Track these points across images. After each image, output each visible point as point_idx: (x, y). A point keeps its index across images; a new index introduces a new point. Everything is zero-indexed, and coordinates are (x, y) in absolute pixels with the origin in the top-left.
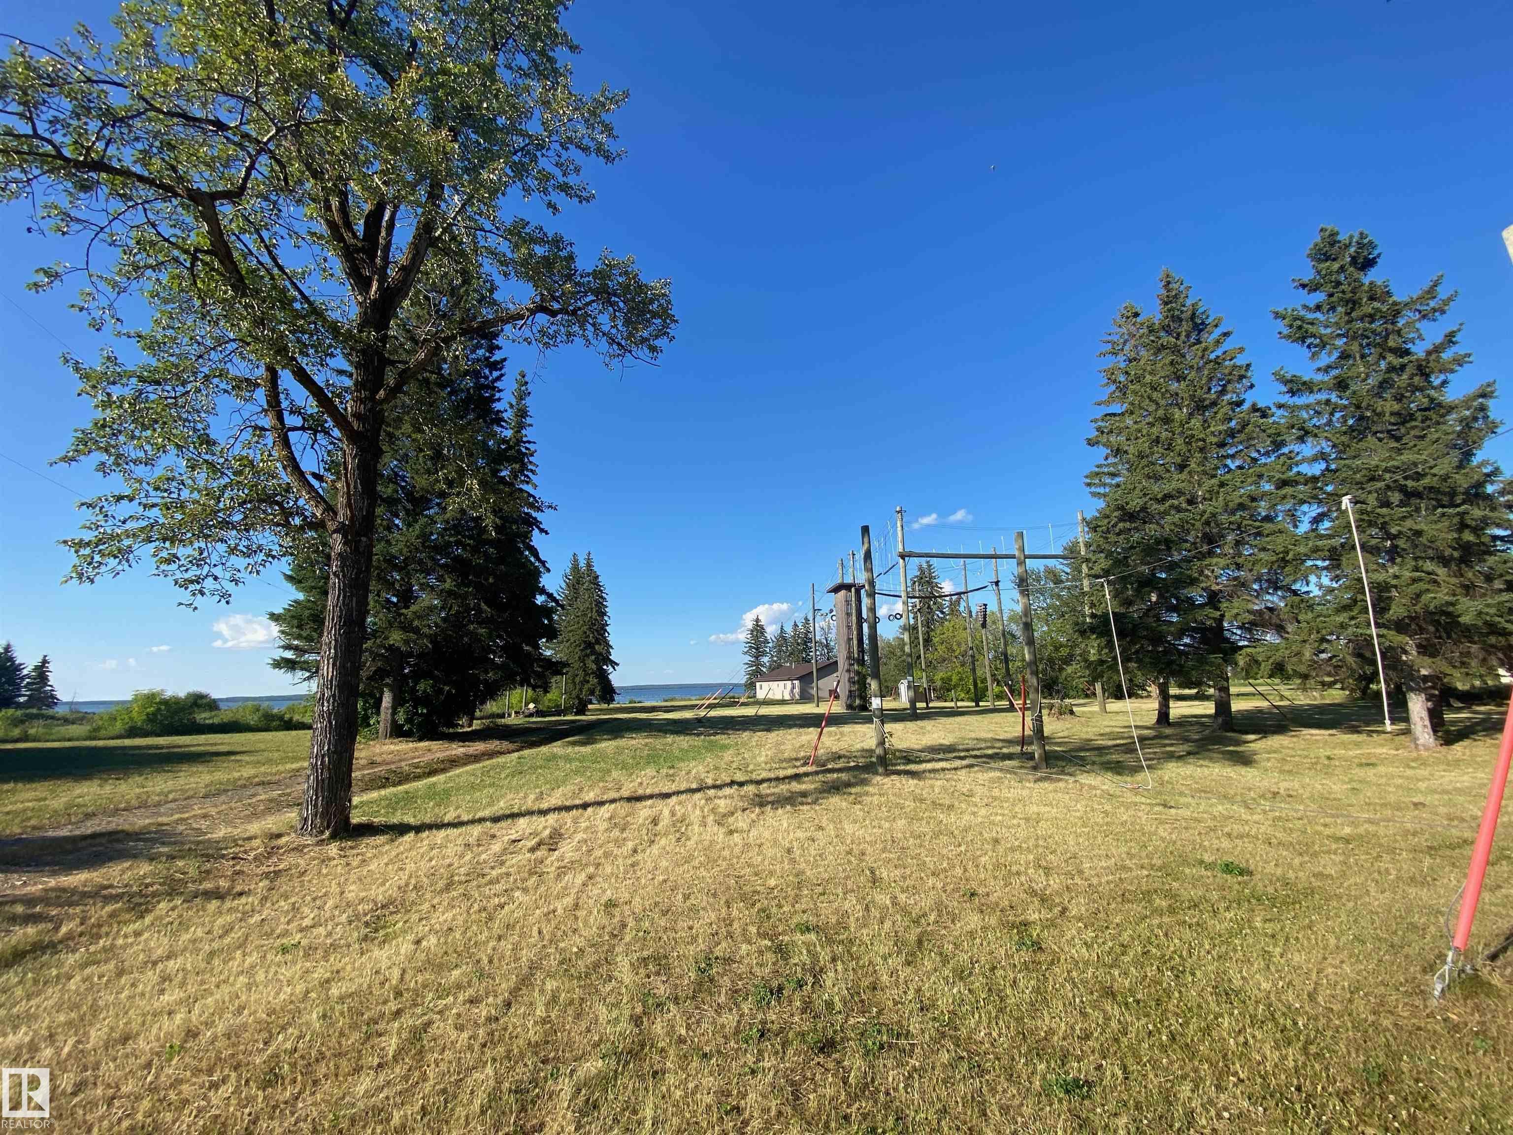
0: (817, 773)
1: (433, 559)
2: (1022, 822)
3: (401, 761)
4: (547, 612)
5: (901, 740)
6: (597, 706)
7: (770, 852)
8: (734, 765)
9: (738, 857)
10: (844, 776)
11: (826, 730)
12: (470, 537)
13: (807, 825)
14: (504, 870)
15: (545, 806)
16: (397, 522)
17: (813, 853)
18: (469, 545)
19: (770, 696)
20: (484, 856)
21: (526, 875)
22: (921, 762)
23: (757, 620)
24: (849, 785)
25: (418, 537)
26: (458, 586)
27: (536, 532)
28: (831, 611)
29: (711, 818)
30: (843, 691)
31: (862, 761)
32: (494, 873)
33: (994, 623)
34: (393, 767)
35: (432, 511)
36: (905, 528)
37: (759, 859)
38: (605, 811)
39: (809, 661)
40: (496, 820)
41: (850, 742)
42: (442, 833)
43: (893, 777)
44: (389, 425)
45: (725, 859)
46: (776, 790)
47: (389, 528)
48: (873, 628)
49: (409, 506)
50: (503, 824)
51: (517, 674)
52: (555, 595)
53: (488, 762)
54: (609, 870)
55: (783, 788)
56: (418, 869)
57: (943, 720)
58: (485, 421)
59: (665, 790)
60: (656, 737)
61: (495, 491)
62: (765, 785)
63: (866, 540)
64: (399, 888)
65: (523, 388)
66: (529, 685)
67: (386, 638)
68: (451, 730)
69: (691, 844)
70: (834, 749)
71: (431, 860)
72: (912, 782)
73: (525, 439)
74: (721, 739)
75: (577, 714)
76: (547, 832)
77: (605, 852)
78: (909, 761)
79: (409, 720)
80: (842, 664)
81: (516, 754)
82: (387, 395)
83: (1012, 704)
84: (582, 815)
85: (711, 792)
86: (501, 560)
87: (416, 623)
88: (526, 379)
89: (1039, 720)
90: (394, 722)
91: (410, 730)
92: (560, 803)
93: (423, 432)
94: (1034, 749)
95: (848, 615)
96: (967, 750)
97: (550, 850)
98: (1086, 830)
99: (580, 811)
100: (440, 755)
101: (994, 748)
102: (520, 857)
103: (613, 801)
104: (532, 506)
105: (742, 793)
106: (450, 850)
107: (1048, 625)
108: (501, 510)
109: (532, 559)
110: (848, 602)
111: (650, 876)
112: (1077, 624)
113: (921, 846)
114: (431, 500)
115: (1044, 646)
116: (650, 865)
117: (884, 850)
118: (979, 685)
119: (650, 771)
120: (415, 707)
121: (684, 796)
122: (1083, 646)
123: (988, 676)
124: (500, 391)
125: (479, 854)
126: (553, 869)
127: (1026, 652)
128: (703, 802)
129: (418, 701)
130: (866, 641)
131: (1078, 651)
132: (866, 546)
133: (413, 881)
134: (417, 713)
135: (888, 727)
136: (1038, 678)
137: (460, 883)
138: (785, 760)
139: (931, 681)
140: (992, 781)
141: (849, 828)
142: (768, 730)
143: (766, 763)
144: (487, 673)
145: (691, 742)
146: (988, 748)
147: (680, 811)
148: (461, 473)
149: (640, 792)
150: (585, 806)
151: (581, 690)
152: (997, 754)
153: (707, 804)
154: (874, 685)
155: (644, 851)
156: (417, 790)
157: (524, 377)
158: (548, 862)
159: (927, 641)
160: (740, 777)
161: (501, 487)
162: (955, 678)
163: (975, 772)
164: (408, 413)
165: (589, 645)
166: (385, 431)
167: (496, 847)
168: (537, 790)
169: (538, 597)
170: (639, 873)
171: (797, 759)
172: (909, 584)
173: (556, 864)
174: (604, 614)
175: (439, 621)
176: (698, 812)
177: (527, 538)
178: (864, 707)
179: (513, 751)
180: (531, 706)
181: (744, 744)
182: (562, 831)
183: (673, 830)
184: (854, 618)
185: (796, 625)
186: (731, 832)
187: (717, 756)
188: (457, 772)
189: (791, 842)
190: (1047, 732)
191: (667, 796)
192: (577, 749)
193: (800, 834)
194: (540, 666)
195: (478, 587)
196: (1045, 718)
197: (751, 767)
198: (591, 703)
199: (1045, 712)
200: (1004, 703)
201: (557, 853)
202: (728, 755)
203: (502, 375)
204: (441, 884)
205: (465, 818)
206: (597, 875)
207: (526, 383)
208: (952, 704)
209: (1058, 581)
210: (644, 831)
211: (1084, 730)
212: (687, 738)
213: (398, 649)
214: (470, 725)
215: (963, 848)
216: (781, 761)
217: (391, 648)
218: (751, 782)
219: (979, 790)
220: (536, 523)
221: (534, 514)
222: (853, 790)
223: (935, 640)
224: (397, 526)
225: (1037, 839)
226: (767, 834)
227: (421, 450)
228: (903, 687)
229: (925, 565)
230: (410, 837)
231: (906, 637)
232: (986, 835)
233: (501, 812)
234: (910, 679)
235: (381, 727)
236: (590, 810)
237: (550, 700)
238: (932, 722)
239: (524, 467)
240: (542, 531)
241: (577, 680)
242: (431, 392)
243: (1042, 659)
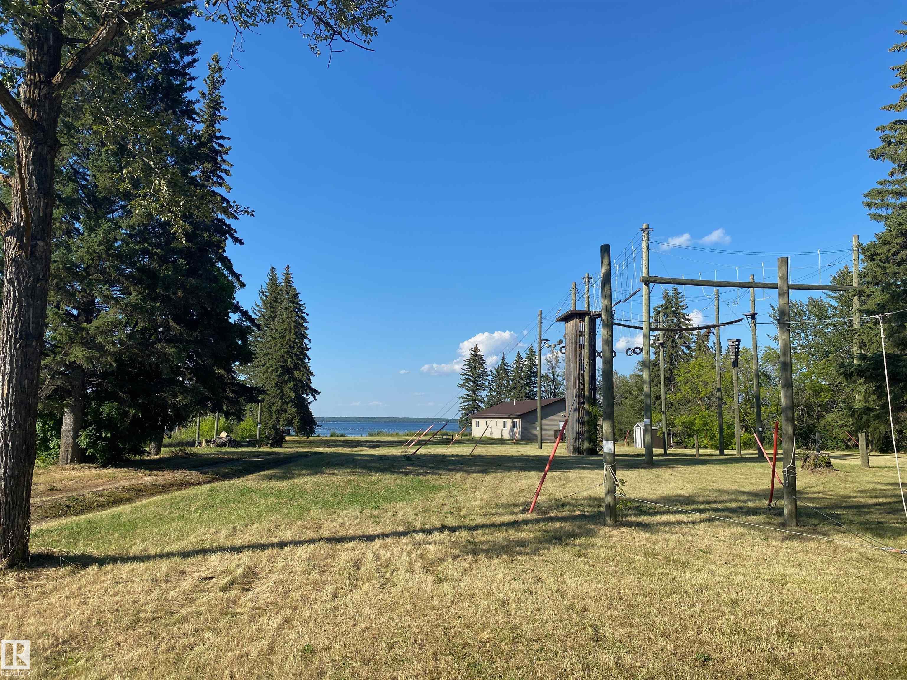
0: (537, 521)
1: (117, 269)
2: (766, 584)
3: (83, 488)
4: (243, 332)
5: (634, 488)
6: (296, 438)
7: (483, 604)
8: (446, 508)
9: (448, 608)
10: (567, 526)
11: (549, 474)
12: (158, 245)
13: (525, 576)
14: (194, 608)
15: (237, 542)
16: (77, 225)
17: (531, 606)
18: (156, 253)
19: (488, 434)
20: (172, 593)
21: (218, 615)
22: (655, 514)
23: (476, 350)
24: (573, 535)
25: (100, 244)
26: (144, 299)
27: (229, 241)
28: (561, 342)
29: (419, 564)
30: (570, 433)
31: (588, 510)
32: (183, 611)
33: (747, 361)
34: (75, 494)
35: (116, 215)
36: (652, 250)
37: (471, 610)
38: (303, 551)
39: (533, 398)
40: (186, 555)
41: (576, 489)
42: (128, 567)
43: (622, 529)
44: (67, 115)
45: (433, 608)
46: (492, 538)
47: (68, 233)
48: (609, 362)
49: (90, 208)
50: (193, 560)
51: (209, 399)
52: (251, 313)
53: (176, 494)
54: (307, 613)
55: (499, 536)
56: (102, 603)
57: (682, 469)
58: (174, 113)
59: (369, 532)
60: (359, 474)
61: (185, 193)
62: (479, 531)
63: (605, 261)
64: (82, 623)
65: (217, 75)
66: (221, 411)
67: (67, 354)
68: (138, 457)
69: (396, 591)
70: (559, 495)
71: (115, 594)
72: (644, 535)
73: (218, 134)
74: (432, 479)
75: (272, 446)
76: (240, 571)
77: (302, 595)
78: (642, 513)
79: (92, 445)
80: (571, 402)
81: (207, 486)
82: (64, 80)
83: (761, 454)
84: (278, 554)
85: (420, 537)
86: (191, 273)
87: (99, 339)
88: (220, 64)
89: (791, 473)
90: (76, 446)
91: (93, 454)
92: (254, 541)
93: (105, 123)
94: (785, 504)
95: (580, 347)
96: (708, 503)
97: (244, 589)
98: (839, 596)
99: (276, 550)
100: (126, 484)
101: (736, 501)
102: (212, 596)
103: (312, 541)
104: (225, 211)
105: (454, 539)
106: (136, 586)
107: (808, 366)
108: (191, 215)
109: (226, 272)
110: (580, 333)
111: (351, 623)
112: (842, 365)
113: (650, 604)
114: (114, 202)
115: (803, 390)
116: (351, 612)
117: (609, 607)
118: (726, 431)
119: (353, 511)
120: (98, 430)
121: (389, 540)
122: (847, 391)
123: (736, 421)
124: (192, 79)
125: (168, 591)
126: (246, 610)
127: (782, 395)
128: (410, 547)
129: (100, 425)
130: (599, 378)
131: (841, 397)
132: (605, 268)
133: (96, 616)
134: (100, 438)
135: (620, 474)
136: (793, 425)
137: (147, 620)
138: (503, 506)
139: (671, 424)
140: (734, 537)
141: (571, 581)
142: (484, 472)
143: (481, 508)
144: (175, 396)
145: (398, 482)
146: (731, 501)
147: (384, 555)
148: (148, 170)
149: (342, 533)
150: (281, 545)
151: (278, 419)
152: (741, 508)
153: (414, 549)
154: (606, 427)
155: (345, 595)
156: (101, 520)
157: (217, 62)
158: (241, 602)
159: (670, 379)
160: (451, 521)
161: (192, 188)
162: (698, 423)
163: (717, 526)
164: (89, 101)
165: (288, 371)
166: (63, 122)
167: (186, 584)
168: (230, 526)
169: (231, 315)
170: (339, 619)
171: (516, 505)
172: (652, 315)
173: (250, 605)
174: (304, 337)
175: (123, 337)
176: (404, 557)
177: (219, 247)
178: (593, 451)
179: (204, 483)
180: (224, 435)
181: (458, 486)
182: (257, 570)
183: (376, 575)
184: (586, 350)
185: (519, 357)
186: (440, 581)
187: (427, 497)
188: (144, 502)
189: (507, 594)
190: (800, 484)
191: (370, 538)
192: (273, 483)
193: (517, 586)
194: (233, 392)
195: (166, 300)
196: (798, 470)
197: (464, 511)
198: (288, 434)
199: (798, 463)
200: (753, 452)
201: (250, 593)
202: (439, 497)
203: (195, 61)
204: (126, 621)
205: (152, 551)
206: (294, 618)
207: (221, 69)
208: (693, 451)
209: (822, 316)
210: (346, 575)
211: (842, 485)
212: (394, 477)
213: (80, 366)
214: (158, 453)
215: (697, 609)
216: (498, 506)
217: (72, 366)
218: (464, 527)
219: (719, 547)
220: (229, 231)
221: (228, 221)
222: (578, 541)
223: (679, 379)
224: (77, 229)
225: (782, 603)
226: (479, 584)
227: (103, 144)
228: (638, 432)
229: (671, 293)
230: (92, 570)
231: (646, 375)
232: (724, 596)
233: (191, 547)
234: (647, 421)
235: (62, 451)
236: (287, 549)
237: (244, 429)
238: (670, 471)
239: (216, 166)
240: (237, 240)
241: (274, 408)
242: (114, 78)
243: (799, 404)
